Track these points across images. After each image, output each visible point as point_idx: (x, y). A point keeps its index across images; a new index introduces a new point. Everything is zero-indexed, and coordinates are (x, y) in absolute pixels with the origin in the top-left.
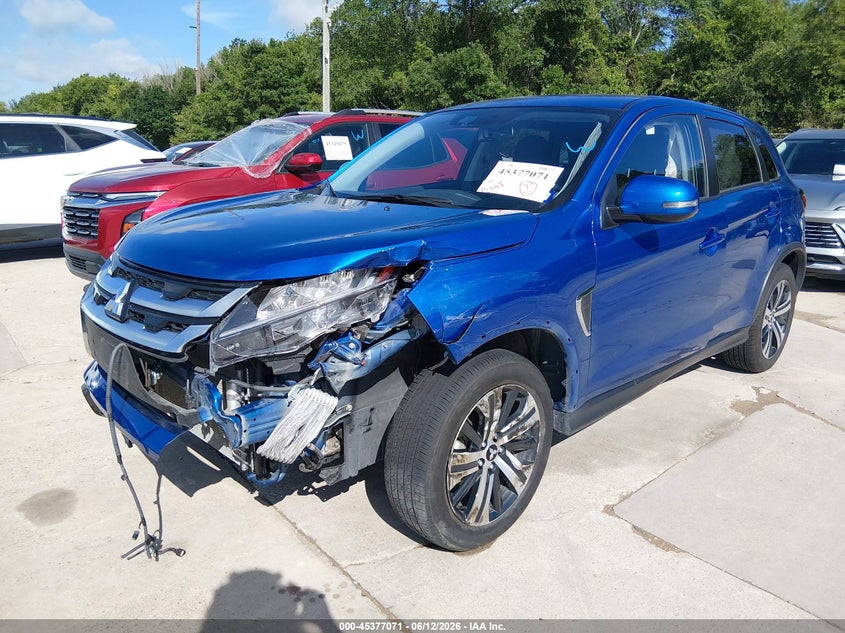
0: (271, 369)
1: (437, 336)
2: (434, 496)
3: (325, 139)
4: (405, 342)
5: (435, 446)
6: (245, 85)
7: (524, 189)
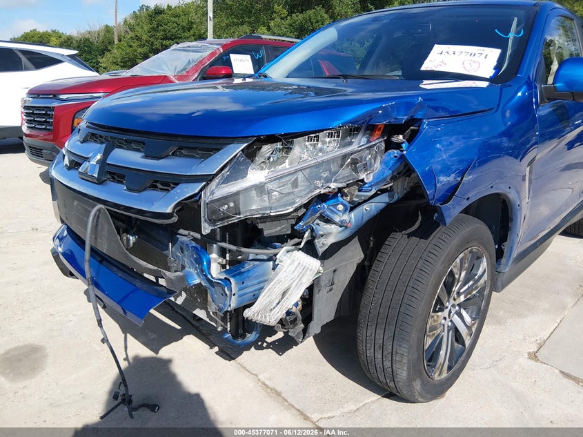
0: (261, 231)
1: (430, 197)
2: (416, 356)
3: (233, 57)
4: (384, 205)
5: (420, 309)
6: (150, 37)
7: (467, 66)
